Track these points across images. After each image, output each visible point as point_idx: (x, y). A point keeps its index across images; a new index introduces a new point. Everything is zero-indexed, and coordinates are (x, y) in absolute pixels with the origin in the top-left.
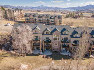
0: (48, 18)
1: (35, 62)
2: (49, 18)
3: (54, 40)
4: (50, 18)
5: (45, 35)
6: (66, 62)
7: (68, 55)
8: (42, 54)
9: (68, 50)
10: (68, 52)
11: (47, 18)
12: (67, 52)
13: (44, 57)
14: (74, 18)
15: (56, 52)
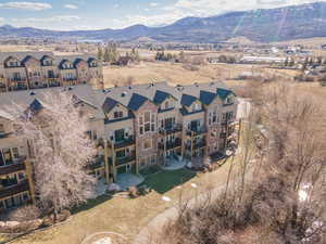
0: (49, 68)
1: (118, 218)
2: (55, 69)
3: (141, 133)
4: (61, 67)
5: (112, 121)
6: (194, 185)
7: (186, 167)
8: (118, 188)
9: (180, 154)
10: (181, 158)
11: (47, 69)
12: (177, 159)
13: (131, 196)
14: (118, 64)
15: (153, 169)
